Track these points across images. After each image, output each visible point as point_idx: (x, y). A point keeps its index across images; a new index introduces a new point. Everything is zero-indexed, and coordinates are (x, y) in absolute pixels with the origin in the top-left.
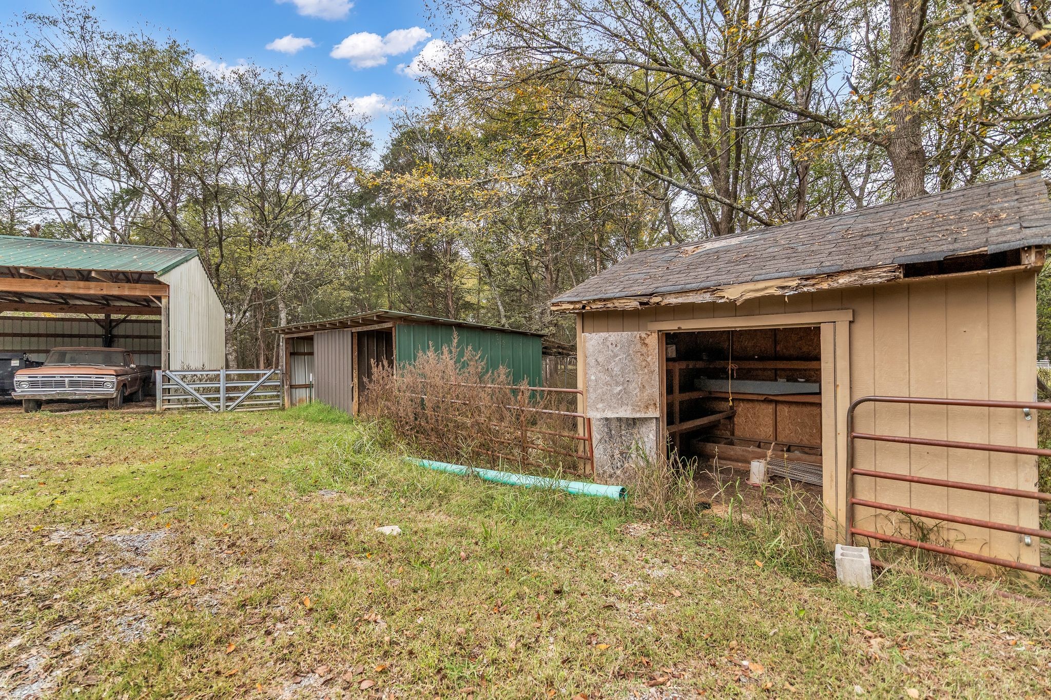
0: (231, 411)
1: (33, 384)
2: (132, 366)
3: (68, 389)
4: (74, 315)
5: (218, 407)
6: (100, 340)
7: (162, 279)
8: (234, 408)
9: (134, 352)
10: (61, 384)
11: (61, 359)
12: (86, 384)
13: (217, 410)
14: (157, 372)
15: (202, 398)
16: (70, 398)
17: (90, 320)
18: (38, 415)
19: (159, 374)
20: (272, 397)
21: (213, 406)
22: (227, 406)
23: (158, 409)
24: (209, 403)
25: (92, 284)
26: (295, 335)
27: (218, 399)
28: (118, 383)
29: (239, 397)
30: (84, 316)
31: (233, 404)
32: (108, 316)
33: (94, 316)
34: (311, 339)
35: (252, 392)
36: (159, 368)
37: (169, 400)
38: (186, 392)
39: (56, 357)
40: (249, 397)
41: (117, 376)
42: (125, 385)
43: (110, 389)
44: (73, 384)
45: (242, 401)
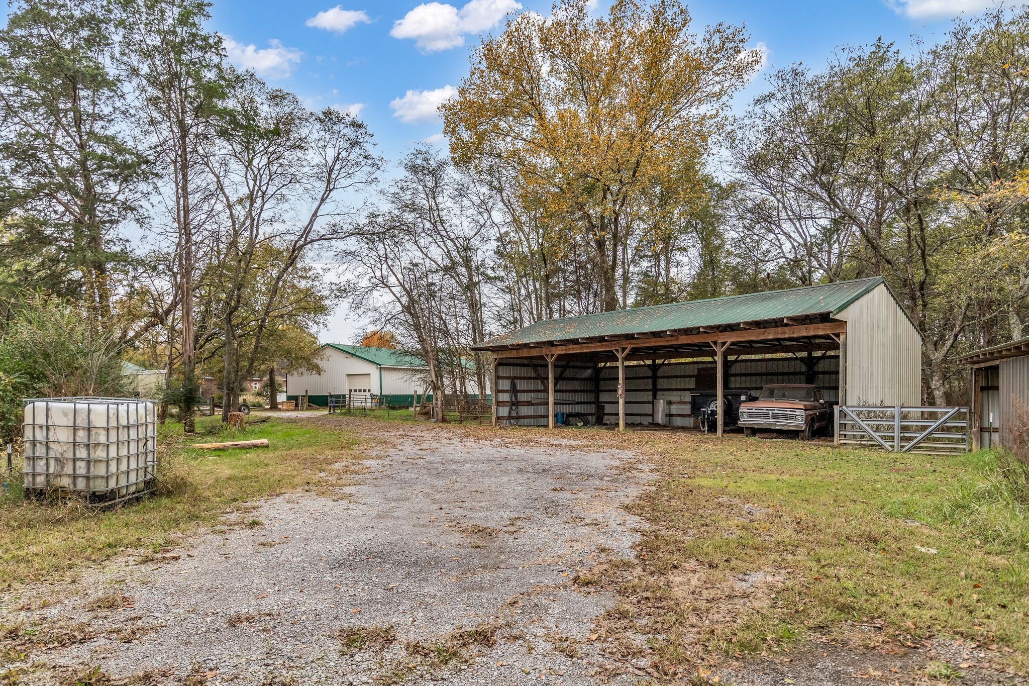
0: (905, 452)
1: (750, 415)
2: (822, 401)
3: (771, 420)
4: (784, 355)
5: (892, 446)
6: (803, 377)
7: (838, 317)
8: (909, 450)
9: (823, 388)
10: (766, 416)
11: (771, 395)
12: (784, 417)
13: (891, 449)
14: (835, 407)
15: (876, 435)
16: (772, 427)
17: (796, 359)
18: (751, 439)
19: (836, 409)
20: (958, 440)
21: (887, 445)
22: (902, 447)
23: (835, 443)
24: (882, 442)
25: (787, 329)
26: (983, 365)
27: (893, 438)
28: (807, 416)
29: (916, 437)
30: (790, 355)
31: (908, 445)
32: (810, 354)
33: (800, 355)
34: (996, 368)
35: (930, 433)
36: (837, 403)
37: (845, 436)
38: (861, 429)
39: (767, 393)
40: (926, 439)
41: (806, 410)
42: (813, 420)
43: (800, 423)
44: (775, 416)
45: (919, 442)
